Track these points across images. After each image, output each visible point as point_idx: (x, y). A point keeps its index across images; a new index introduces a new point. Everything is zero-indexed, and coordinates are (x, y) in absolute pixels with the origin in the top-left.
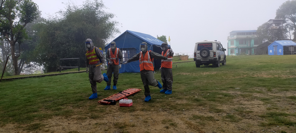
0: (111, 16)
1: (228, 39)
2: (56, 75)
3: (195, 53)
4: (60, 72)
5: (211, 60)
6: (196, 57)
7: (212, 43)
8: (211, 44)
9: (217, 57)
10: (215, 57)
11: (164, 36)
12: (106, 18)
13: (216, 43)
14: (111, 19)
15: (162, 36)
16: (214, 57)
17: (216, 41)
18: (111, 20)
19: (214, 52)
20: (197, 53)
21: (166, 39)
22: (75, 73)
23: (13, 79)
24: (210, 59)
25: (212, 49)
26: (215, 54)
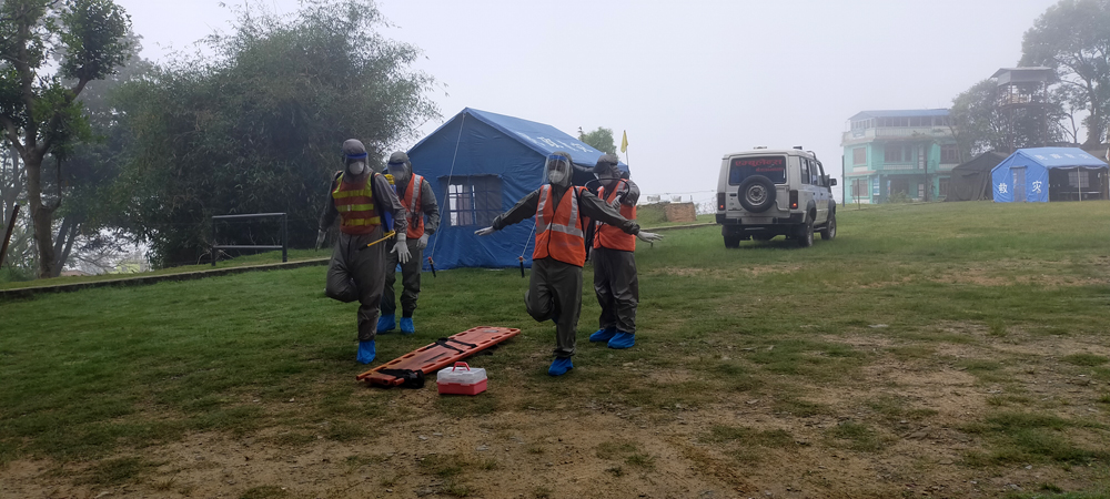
0: (406, 54)
1: (844, 141)
2: (199, 276)
3: (719, 195)
4: (214, 264)
5: (780, 220)
6: (724, 209)
7: (783, 158)
8: (780, 161)
9: (802, 208)
10: (796, 208)
11: (604, 131)
12: (387, 62)
13: (800, 157)
14: (405, 65)
15: (597, 130)
16: (792, 211)
17: (801, 148)
18: (404, 70)
19: (791, 192)
20: (728, 193)
21: (612, 141)
22: (271, 268)
23: (36, 290)
24: (778, 215)
25: (784, 181)
26: (794, 196)
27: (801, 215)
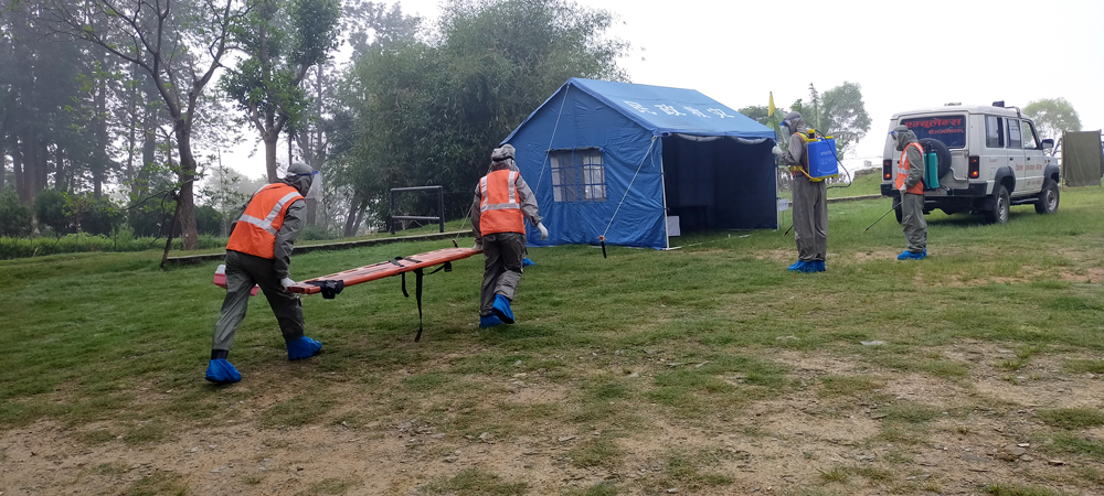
0: (601, 20)
3: (885, 161)
4: (393, 233)
5: (957, 191)
6: (890, 178)
7: (962, 118)
8: (959, 120)
9: (987, 177)
10: (977, 177)
12: (584, 29)
13: (986, 116)
14: (601, 32)
16: (972, 181)
18: (599, 39)
19: (971, 158)
20: (895, 160)
24: (955, 186)
25: (962, 144)
26: (974, 163)
27: (983, 186)
